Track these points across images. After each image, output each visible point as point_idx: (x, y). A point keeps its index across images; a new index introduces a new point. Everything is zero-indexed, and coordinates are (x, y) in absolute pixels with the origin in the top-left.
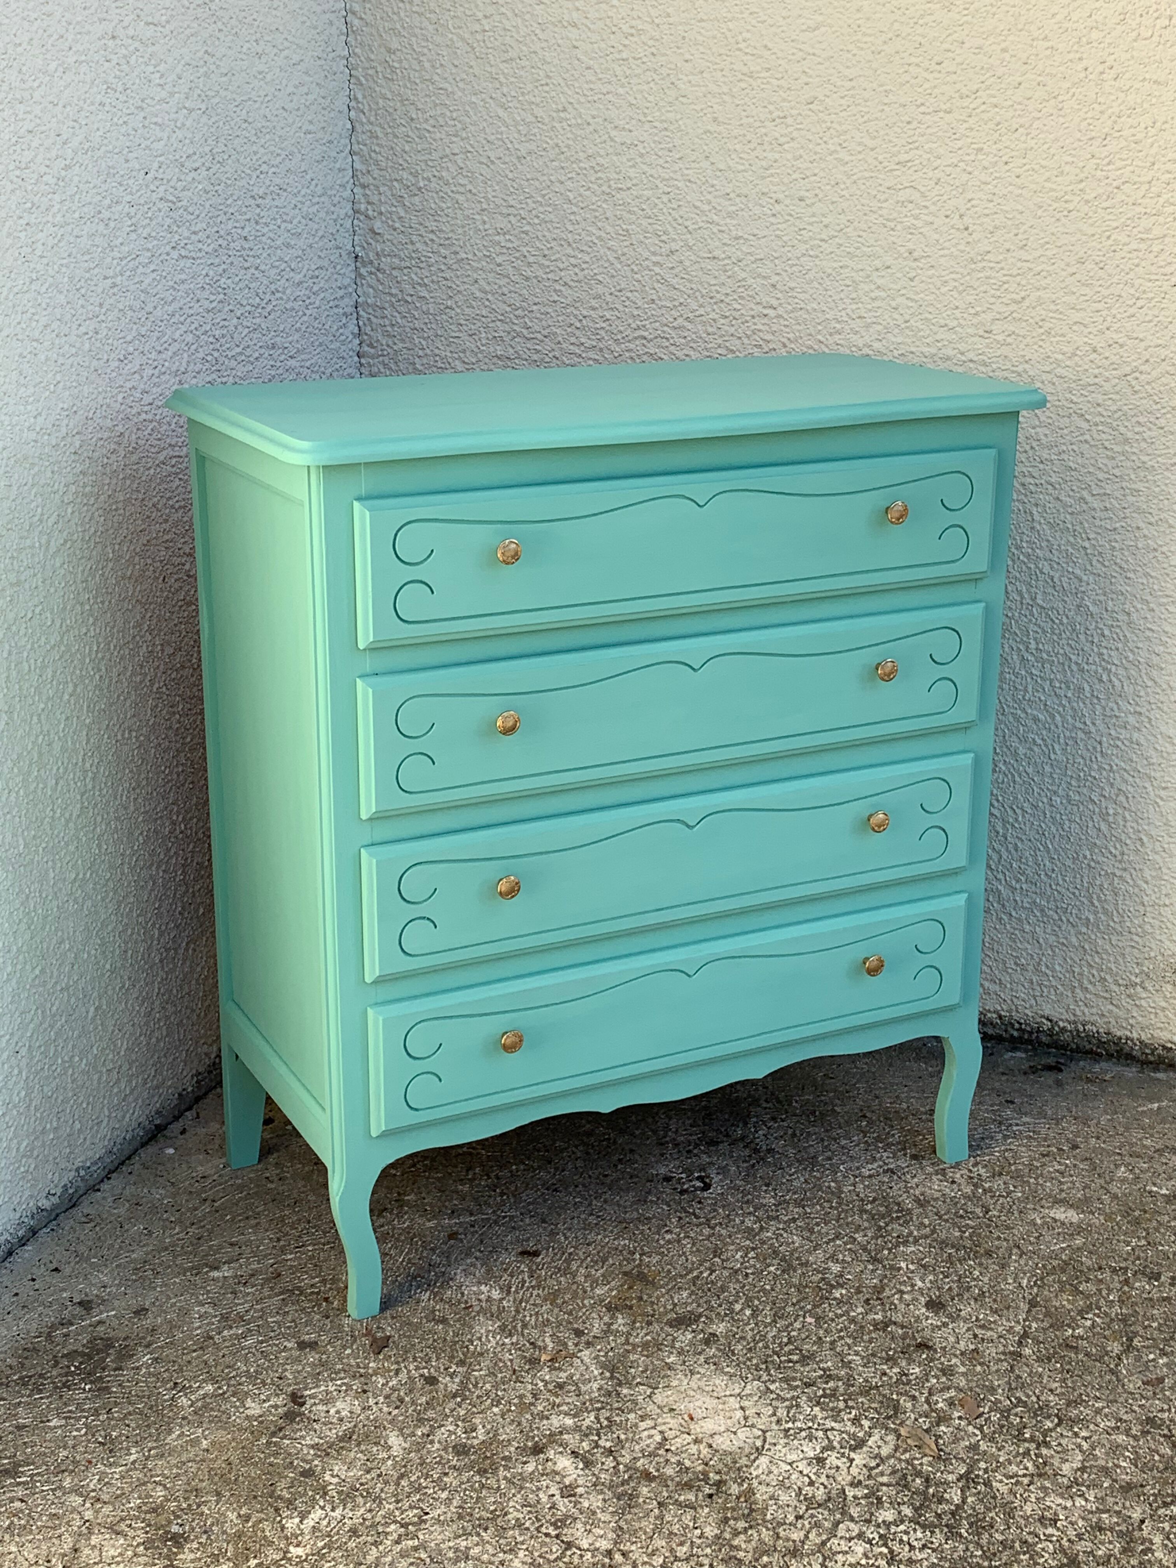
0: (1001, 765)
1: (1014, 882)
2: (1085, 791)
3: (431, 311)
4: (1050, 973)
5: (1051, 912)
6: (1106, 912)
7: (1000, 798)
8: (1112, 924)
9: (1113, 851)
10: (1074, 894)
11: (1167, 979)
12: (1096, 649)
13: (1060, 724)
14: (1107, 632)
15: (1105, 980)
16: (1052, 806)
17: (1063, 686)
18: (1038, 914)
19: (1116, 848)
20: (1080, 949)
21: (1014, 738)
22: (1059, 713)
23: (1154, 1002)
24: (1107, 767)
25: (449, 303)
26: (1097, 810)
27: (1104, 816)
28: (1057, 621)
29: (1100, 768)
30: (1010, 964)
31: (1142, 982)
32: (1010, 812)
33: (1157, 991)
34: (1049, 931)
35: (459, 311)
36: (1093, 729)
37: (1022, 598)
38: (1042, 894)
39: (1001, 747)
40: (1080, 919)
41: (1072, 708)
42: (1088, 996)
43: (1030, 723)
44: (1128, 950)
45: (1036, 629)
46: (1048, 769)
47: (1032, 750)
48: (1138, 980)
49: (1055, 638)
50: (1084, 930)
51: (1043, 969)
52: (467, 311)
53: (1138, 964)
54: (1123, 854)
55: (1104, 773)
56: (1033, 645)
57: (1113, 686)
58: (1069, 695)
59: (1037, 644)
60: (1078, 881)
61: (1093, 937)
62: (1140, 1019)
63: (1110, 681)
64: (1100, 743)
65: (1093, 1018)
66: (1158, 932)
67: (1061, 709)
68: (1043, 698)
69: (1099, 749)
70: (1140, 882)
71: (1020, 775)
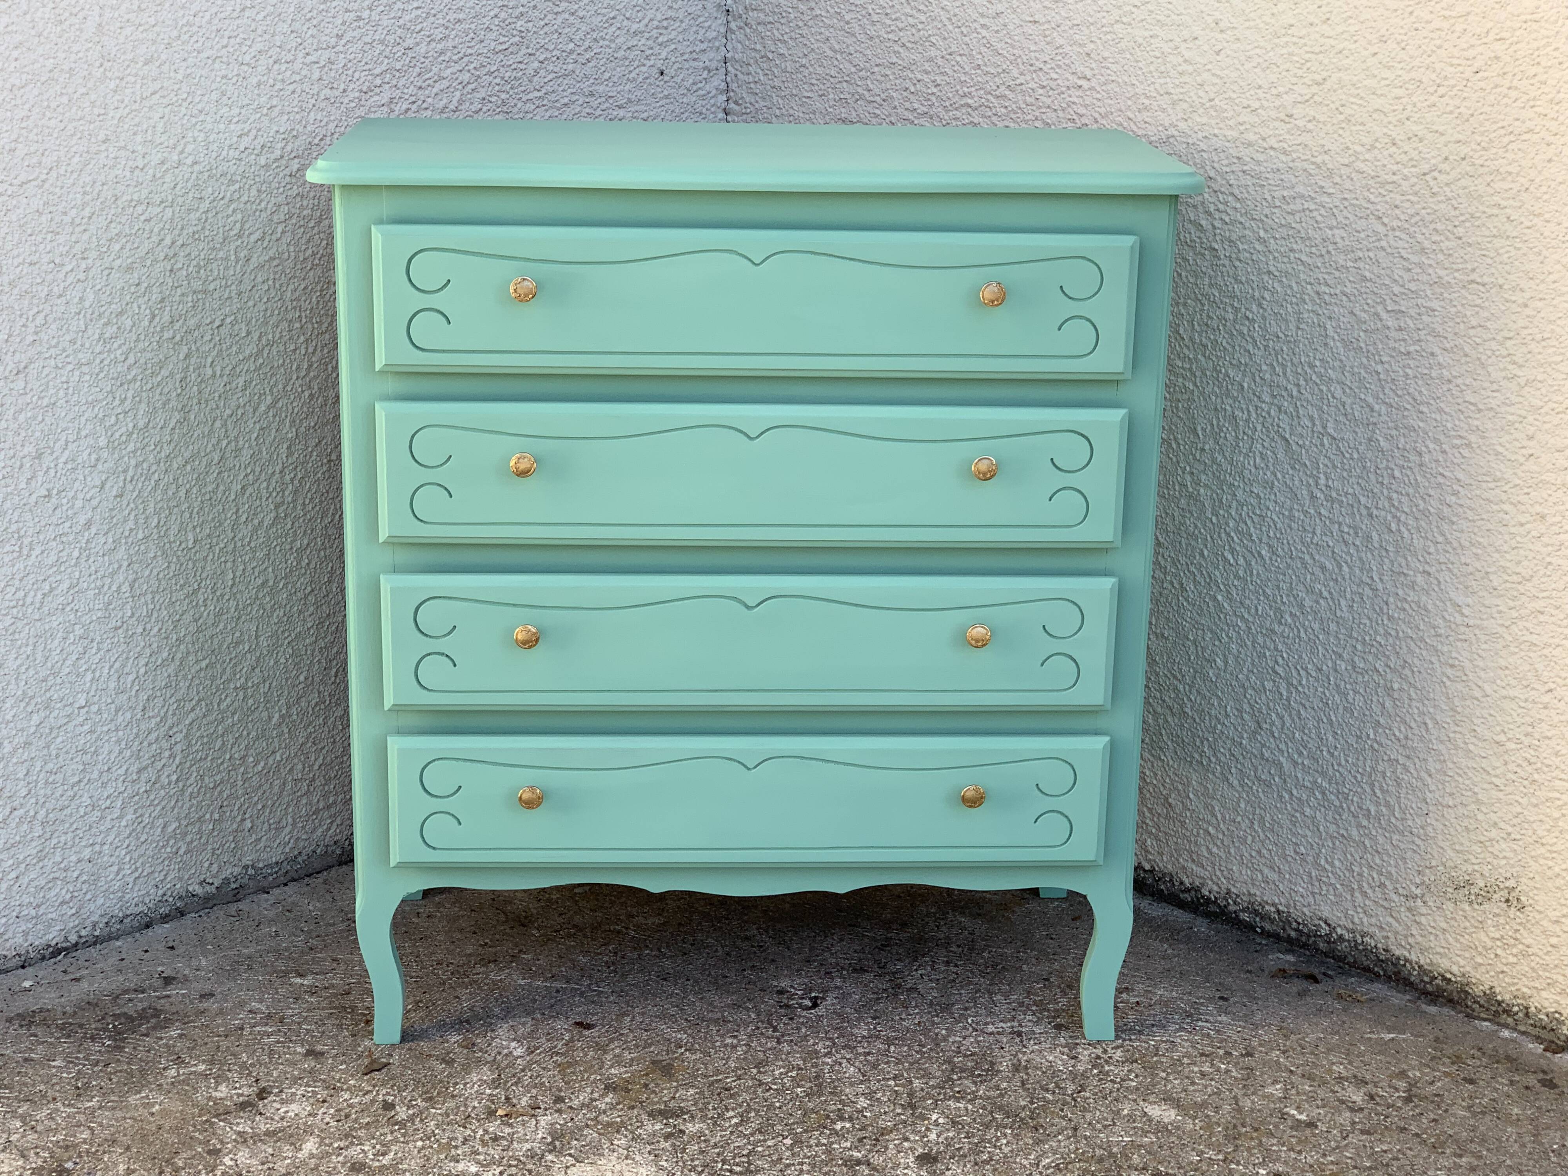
0: (1287, 617)
1: (1296, 756)
2: (1370, 658)
3: (789, 69)
4: (1330, 868)
5: (1333, 797)
6: (1388, 805)
7: (1285, 655)
8: (1393, 820)
9: (1397, 733)
10: (1355, 778)
11: (1449, 895)
12: (1385, 492)
13: (1347, 577)
14: (1397, 473)
15: (1385, 886)
16: (1336, 671)
17: (1352, 532)
18: (1320, 797)
19: (1400, 731)
20: (1361, 845)
21: (1301, 587)
22: (1346, 563)
23: (1435, 921)
24: (1393, 633)
25: (804, 61)
26: (1382, 682)
27: (1389, 690)
28: (1347, 456)
29: (1387, 634)
30: (1290, 851)
31: (1423, 895)
32: (1295, 673)
33: (1438, 908)
34: (1329, 818)
35: (811, 69)
36: (1380, 586)
37: (1314, 424)
38: (1324, 774)
39: (1288, 595)
40: (1361, 808)
41: (1360, 559)
42: (1367, 902)
43: (1317, 571)
44: (1409, 854)
45: (1326, 461)
46: (1333, 627)
47: (1317, 602)
48: (1418, 892)
49: (1345, 474)
50: (1365, 823)
51: (1323, 862)
52: (820, 70)
53: (1419, 872)
54: (1406, 738)
55: (1391, 640)
56: (1322, 481)
57: (1402, 537)
58: (1358, 543)
59: (1327, 479)
60: (1360, 763)
61: (1374, 833)
62: (1420, 939)
63: (1399, 531)
64: (1387, 604)
65: (1372, 930)
66: (1440, 837)
67: (1348, 558)
68: (1331, 544)
69: (1385, 611)
70: (1423, 774)
71: (1306, 631)
